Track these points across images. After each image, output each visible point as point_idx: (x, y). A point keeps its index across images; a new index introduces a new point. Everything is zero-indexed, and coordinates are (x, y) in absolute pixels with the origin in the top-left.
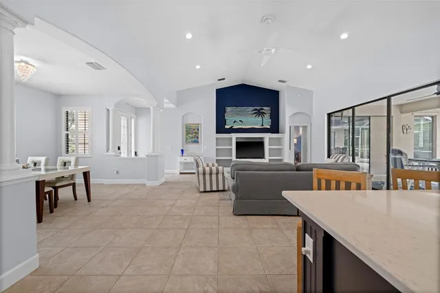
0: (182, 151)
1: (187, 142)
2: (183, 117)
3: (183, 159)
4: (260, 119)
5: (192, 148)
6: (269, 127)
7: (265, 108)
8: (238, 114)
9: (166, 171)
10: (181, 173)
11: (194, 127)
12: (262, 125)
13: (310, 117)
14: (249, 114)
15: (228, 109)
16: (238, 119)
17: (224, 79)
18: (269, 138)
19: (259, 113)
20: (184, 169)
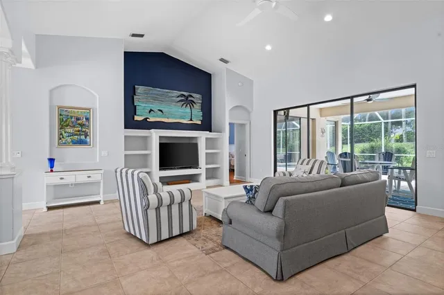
0: (52, 161)
1: (62, 141)
2: (51, 91)
3: (54, 178)
4: (188, 110)
5: (73, 154)
6: (199, 123)
7: (194, 95)
8: (156, 99)
9: (25, 206)
10: (49, 208)
11: (78, 113)
12: (191, 120)
13: (249, 113)
14: (172, 101)
15: (140, 89)
16: (155, 107)
17: (142, 36)
18: (206, 139)
19: (188, 102)
20: (56, 198)
